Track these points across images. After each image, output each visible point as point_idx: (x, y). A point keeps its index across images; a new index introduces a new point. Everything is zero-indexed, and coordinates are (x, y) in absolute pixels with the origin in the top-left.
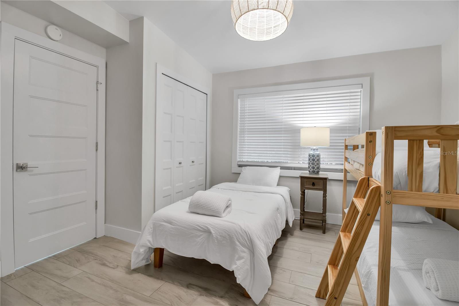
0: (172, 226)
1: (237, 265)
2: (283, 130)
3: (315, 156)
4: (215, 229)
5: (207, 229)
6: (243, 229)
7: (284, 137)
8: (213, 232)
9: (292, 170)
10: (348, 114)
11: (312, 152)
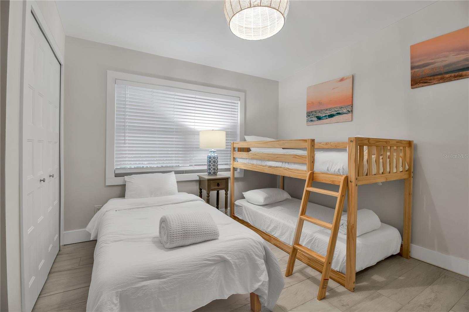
0: (164, 280)
1: (262, 281)
2: (174, 130)
3: (215, 158)
4: (230, 253)
5: (219, 259)
6: (257, 241)
7: (176, 138)
8: (229, 258)
9: (183, 173)
10: (230, 121)
11: (209, 154)
